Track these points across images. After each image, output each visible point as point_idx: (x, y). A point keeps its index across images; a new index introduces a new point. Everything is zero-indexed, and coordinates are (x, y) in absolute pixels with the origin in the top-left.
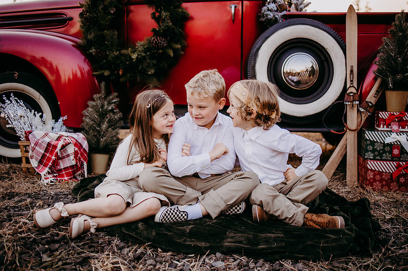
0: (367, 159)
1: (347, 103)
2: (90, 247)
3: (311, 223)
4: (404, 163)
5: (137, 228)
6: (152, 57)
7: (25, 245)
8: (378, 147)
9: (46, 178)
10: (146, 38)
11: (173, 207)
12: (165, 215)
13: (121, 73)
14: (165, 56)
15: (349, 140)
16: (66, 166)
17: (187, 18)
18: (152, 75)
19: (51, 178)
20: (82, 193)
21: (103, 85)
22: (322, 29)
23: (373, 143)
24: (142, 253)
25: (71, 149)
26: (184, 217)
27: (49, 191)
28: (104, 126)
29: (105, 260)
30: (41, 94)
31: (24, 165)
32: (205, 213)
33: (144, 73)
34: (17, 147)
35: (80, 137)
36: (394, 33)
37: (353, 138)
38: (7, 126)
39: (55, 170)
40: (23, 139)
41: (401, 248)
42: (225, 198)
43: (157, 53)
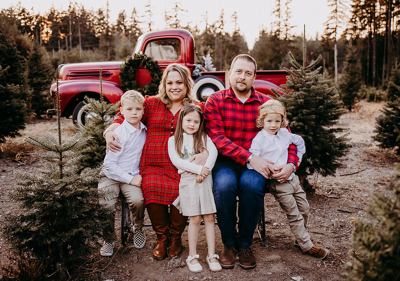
22: (216, 79)
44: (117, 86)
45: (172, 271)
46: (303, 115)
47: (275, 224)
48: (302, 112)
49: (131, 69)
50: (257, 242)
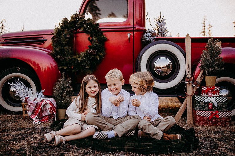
0: (197, 110)
1: (187, 82)
2: (64, 150)
3: (166, 137)
4: (215, 112)
5: (85, 141)
6: (88, 60)
7: (34, 149)
8: (202, 104)
9: (36, 121)
10: (85, 50)
11: (101, 132)
12: (98, 135)
13: (72, 68)
14: (95, 59)
15: (188, 100)
16: (46, 115)
17: (106, 40)
18: (88, 69)
19: (38, 121)
20: (56, 127)
21: (64, 74)
22: (173, 46)
23: (199, 102)
24: (87, 152)
25: (48, 106)
26: (106, 137)
27: (38, 127)
28: (64, 95)
29: (71, 154)
30: (31, 79)
31: (24, 115)
32: (116, 134)
33: (84, 67)
34: (21, 106)
35: (52, 100)
36: (208, 48)
37: (190, 100)
38: (15, 95)
39: (40, 117)
40: (24, 101)
41: (207, 150)
42: (125, 128)
43: (91, 58)
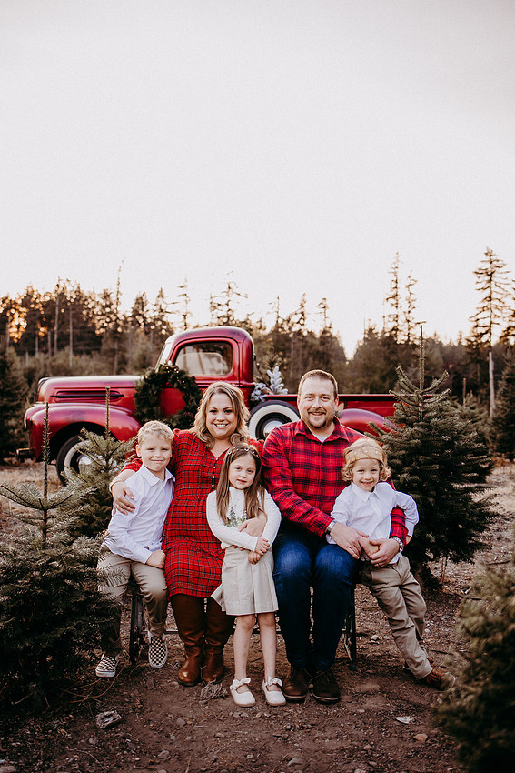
22: (288, 407)
44: (129, 414)
45: (206, 703)
46: (419, 464)
47: (374, 637)
48: (417, 460)
49: (153, 389)
50: (344, 664)
